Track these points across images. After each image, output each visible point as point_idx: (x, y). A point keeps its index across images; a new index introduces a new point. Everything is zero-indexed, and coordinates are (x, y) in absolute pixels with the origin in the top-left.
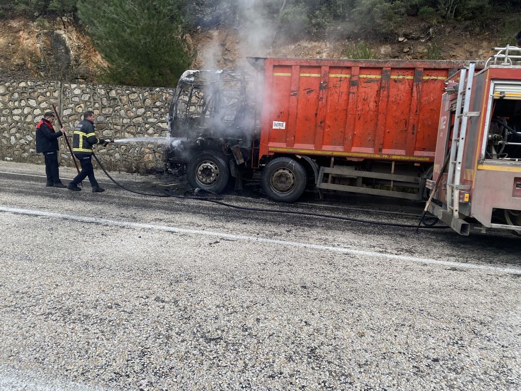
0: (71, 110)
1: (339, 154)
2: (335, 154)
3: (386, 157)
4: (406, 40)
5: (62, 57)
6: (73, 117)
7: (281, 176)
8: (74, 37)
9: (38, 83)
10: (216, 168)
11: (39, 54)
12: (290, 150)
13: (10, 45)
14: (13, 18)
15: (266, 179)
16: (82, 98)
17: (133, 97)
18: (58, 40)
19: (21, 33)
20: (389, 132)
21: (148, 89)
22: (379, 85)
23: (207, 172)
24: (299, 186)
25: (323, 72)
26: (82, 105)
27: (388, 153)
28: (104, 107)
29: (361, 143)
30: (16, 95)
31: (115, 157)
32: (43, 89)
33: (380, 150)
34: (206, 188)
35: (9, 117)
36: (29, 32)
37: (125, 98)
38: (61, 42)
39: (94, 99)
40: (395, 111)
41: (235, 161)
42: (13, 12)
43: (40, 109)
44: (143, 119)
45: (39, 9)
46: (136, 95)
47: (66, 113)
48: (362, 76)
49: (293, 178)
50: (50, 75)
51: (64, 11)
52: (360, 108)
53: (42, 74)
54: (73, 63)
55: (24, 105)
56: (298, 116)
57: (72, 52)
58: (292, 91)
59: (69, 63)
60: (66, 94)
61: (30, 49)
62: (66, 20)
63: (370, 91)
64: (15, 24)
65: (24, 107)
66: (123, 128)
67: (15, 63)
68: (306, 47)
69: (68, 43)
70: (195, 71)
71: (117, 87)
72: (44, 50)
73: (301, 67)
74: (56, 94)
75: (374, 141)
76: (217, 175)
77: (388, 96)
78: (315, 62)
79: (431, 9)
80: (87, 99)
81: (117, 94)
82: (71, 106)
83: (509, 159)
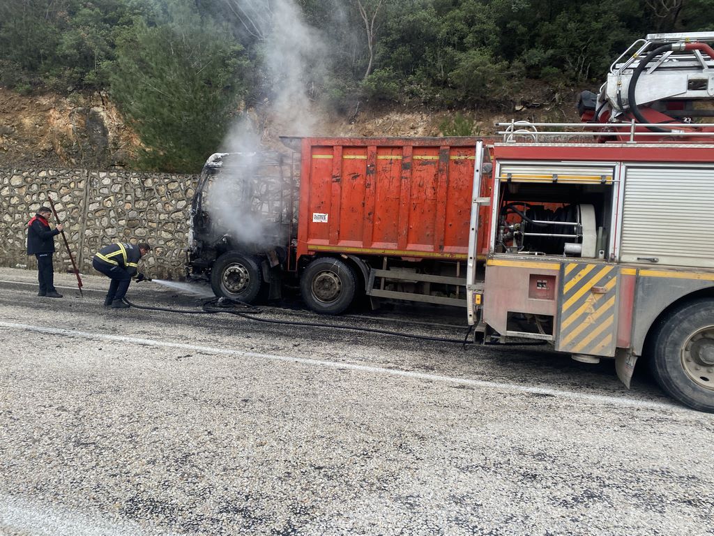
0: (98, 204)
1: (392, 252)
2: (388, 252)
3: (448, 256)
4: (524, 109)
5: (98, 139)
6: (100, 213)
7: (324, 280)
8: (114, 114)
9: (61, 172)
10: (246, 272)
11: (71, 137)
12: (334, 249)
13: (37, 126)
14: (42, 94)
15: (306, 285)
16: (112, 190)
17: (173, 186)
18: (95, 119)
19: (51, 111)
20: (451, 225)
21: (190, 176)
22: (437, 167)
23: (234, 276)
24: (347, 293)
25: (369, 153)
26: (112, 198)
27: (450, 251)
28: (137, 200)
29: (418, 239)
30: (35, 187)
31: (149, 262)
32: (66, 179)
33: (441, 247)
34: (234, 297)
35: (25, 214)
36: (61, 111)
37: (163, 189)
38: (97, 121)
39: (126, 191)
40: (458, 199)
41: (268, 264)
42: (43, 87)
43: (62, 204)
44: (184, 214)
45: (74, 83)
46: (176, 184)
47: (92, 207)
48: (416, 157)
49: (339, 283)
50: (82, 161)
51: (102, 84)
52: (415, 196)
53: (73, 160)
54: (111, 146)
55: (43, 199)
56: (343, 206)
57: (110, 134)
58: (334, 177)
59: (105, 148)
60: (93, 185)
61: (60, 130)
62: (104, 95)
63: (427, 175)
64: (44, 101)
65: (43, 201)
66: (160, 226)
67: (42, 148)
68: (396, 121)
69: (107, 122)
70: (223, 154)
71: (154, 175)
72: (78, 132)
73: (344, 147)
74: (81, 185)
75: (433, 235)
76: (247, 280)
77: (448, 181)
78: (360, 141)
79: (556, 70)
80: (117, 190)
81: (154, 183)
82: (98, 199)
83: (528, 252)
